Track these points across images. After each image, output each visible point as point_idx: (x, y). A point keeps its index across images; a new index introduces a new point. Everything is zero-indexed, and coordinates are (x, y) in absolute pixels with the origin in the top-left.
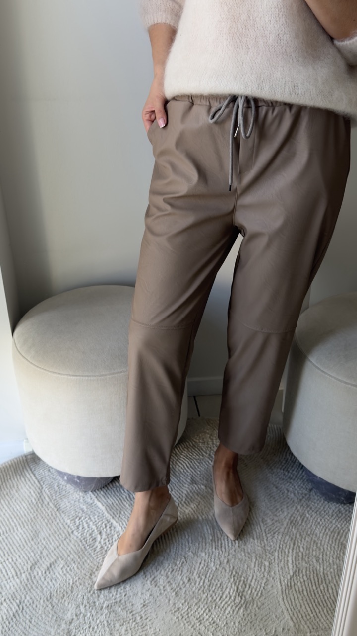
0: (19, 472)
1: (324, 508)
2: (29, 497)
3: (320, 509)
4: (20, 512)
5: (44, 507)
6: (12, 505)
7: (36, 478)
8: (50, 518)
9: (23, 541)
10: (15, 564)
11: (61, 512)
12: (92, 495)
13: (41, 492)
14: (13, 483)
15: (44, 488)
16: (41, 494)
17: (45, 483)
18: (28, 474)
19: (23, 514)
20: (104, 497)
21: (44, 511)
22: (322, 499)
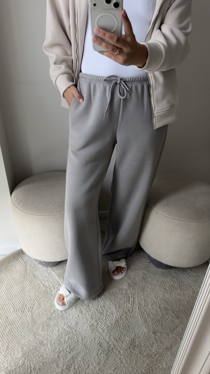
0: (15, 258)
1: (156, 271)
2: (20, 270)
3: (154, 271)
5: (28, 275)
6: (12, 275)
7: (24, 261)
8: (31, 280)
9: (18, 293)
10: (14, 305)
11: (35, 277)
12: (50, 269)
13: (26, 268)
14: (12, 264)
15: (27, 266)
17: (28, 264)
18: (20, 259)
19: (17, 279)
20: (56, 269)
21: (27, 277)
22: (155, 267)
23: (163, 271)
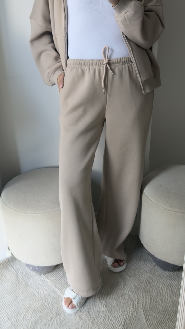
0: (5, 267)
1: (162, 274)
2: (12, 279)
3: (160, 275)
4: (7, 288)
5: (20, 284)
6: (3, 284)
7: (14, 270)
8: (24, 289)
9: (11, 302)
10: (8, 314)
11: (29, 286)
12: (44, 277)
13: (18, 277)
14: (2, 273)
15: (19, 275)
16: (18, 278)
17: (20, 272)
18: (10, 268)
19: (9, 289)
20: (51, 277)
21: (20, 286)
22: (161, 270)
23: (170, 274)
